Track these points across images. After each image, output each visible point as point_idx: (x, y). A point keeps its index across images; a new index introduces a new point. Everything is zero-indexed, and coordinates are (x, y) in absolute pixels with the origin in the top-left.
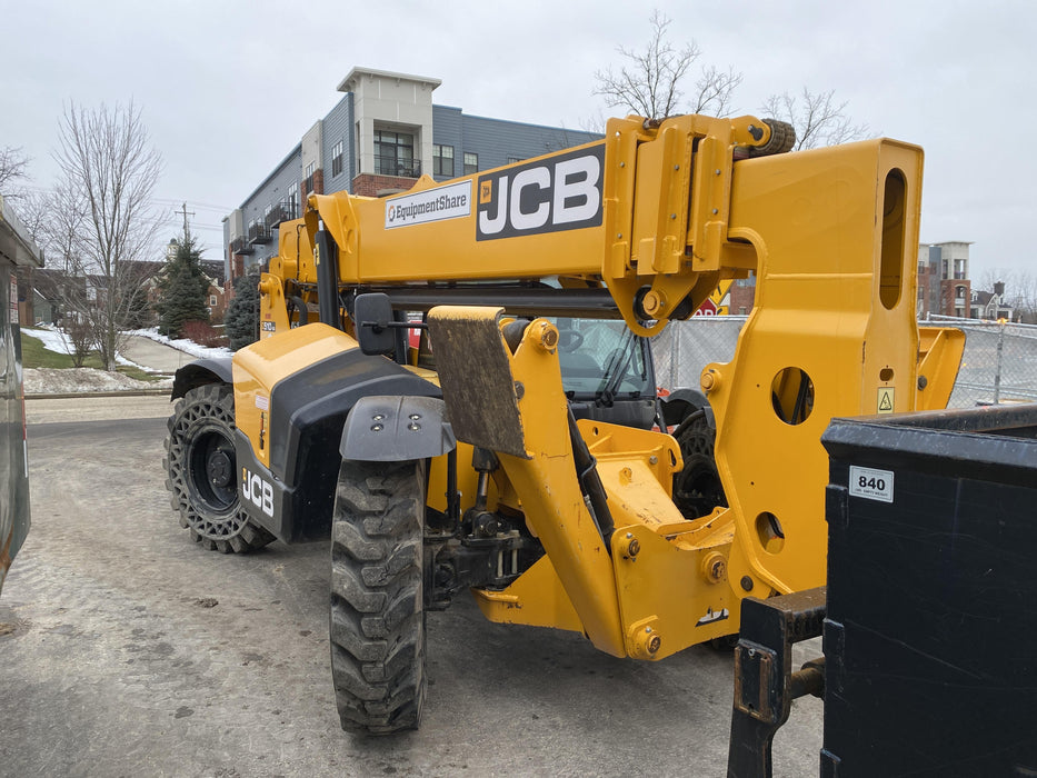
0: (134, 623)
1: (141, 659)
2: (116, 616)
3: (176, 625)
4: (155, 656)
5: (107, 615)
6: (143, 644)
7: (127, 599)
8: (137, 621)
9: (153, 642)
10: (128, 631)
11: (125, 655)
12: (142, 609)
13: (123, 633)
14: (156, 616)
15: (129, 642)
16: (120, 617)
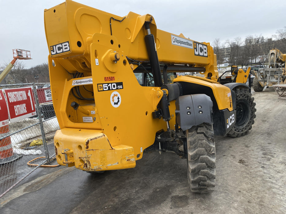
0: (268, 163)
1: (272, 154)
2: (272, 167)
3: (257, 158)
4: (268, 153)
5: (275, 169)
6: (269, 157)
7: (265, 173)
8: (266, 163)
9: (266, 156)
10: (271, 161)
11: (275, 156)
12: (263, 167)
13: (273, 161)
14: (260, 163)
15: (272, 158)
16: (271, 166)
